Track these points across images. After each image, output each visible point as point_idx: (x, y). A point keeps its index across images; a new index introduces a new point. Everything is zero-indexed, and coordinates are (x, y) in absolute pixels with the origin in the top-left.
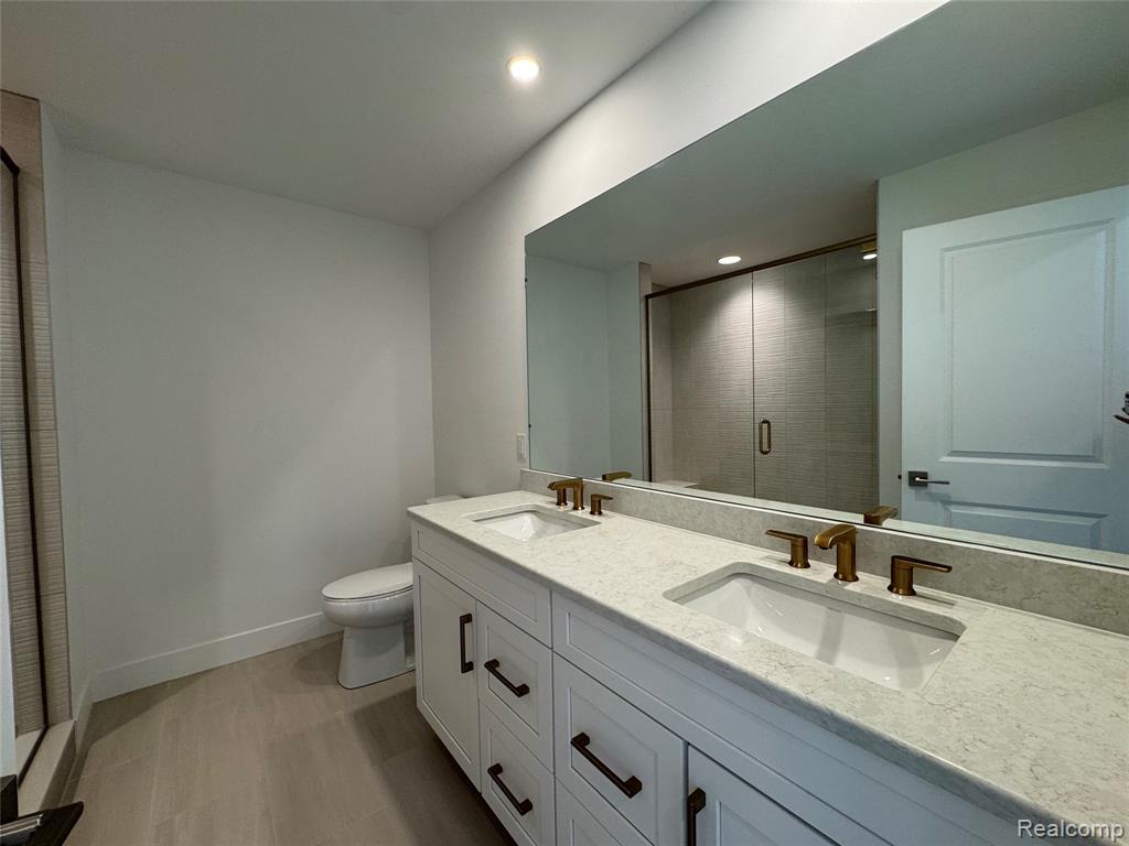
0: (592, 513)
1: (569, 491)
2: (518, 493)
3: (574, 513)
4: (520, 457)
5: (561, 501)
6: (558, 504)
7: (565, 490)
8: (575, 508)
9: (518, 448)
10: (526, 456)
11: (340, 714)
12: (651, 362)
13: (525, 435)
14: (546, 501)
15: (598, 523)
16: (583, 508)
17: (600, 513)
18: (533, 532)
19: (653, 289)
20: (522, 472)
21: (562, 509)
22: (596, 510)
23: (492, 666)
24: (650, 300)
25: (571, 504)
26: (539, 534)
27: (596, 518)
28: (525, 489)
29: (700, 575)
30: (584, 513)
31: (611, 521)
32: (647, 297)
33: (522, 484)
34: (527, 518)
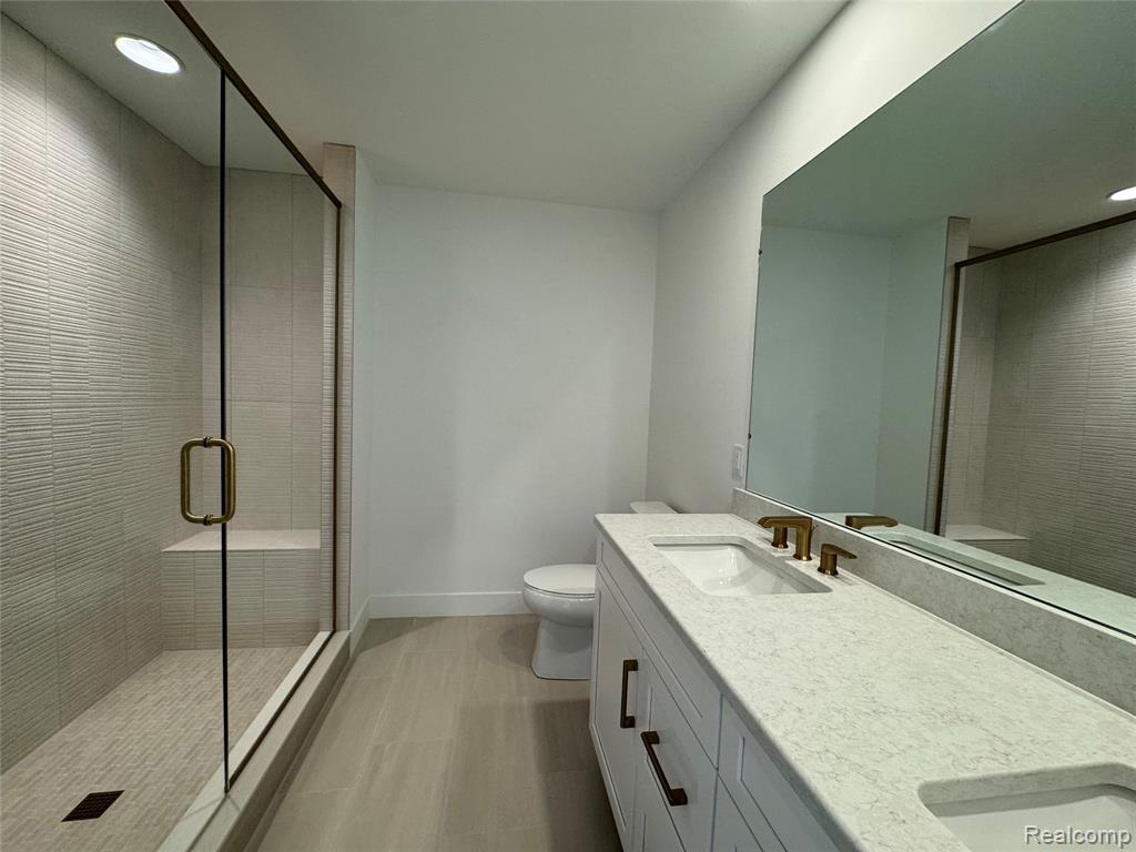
0: (821, 570)
1: (791, 532)
2: (727, 517)
3: (794, 563)
4: (735, 473)
5: (780, 541)
6: (775, 544)
7: (786, 530)
8: (798, 556)
9: (734, 462)
10: (742, 473)
11: (525, 700)
12: (956, 358)
13: (744, 447)
14: (759, 537)
15: (826, 590)
16: (809, 559)
17: (835, 573)
18: (736, 573)
19: (969, 253)
20: (736, 492)
21: (779, 553)
22: (828, 567)
23: (651, 739)
24: (963, 270)
25: (792, 547)
26: (743, 578)
27: (825, 579)
28: (737, 514)
29: (1016, 769)
30: (809, 567)
31: (849, 591)
32: (958, 266)
33: (735, 506)
34: (732, 552)
